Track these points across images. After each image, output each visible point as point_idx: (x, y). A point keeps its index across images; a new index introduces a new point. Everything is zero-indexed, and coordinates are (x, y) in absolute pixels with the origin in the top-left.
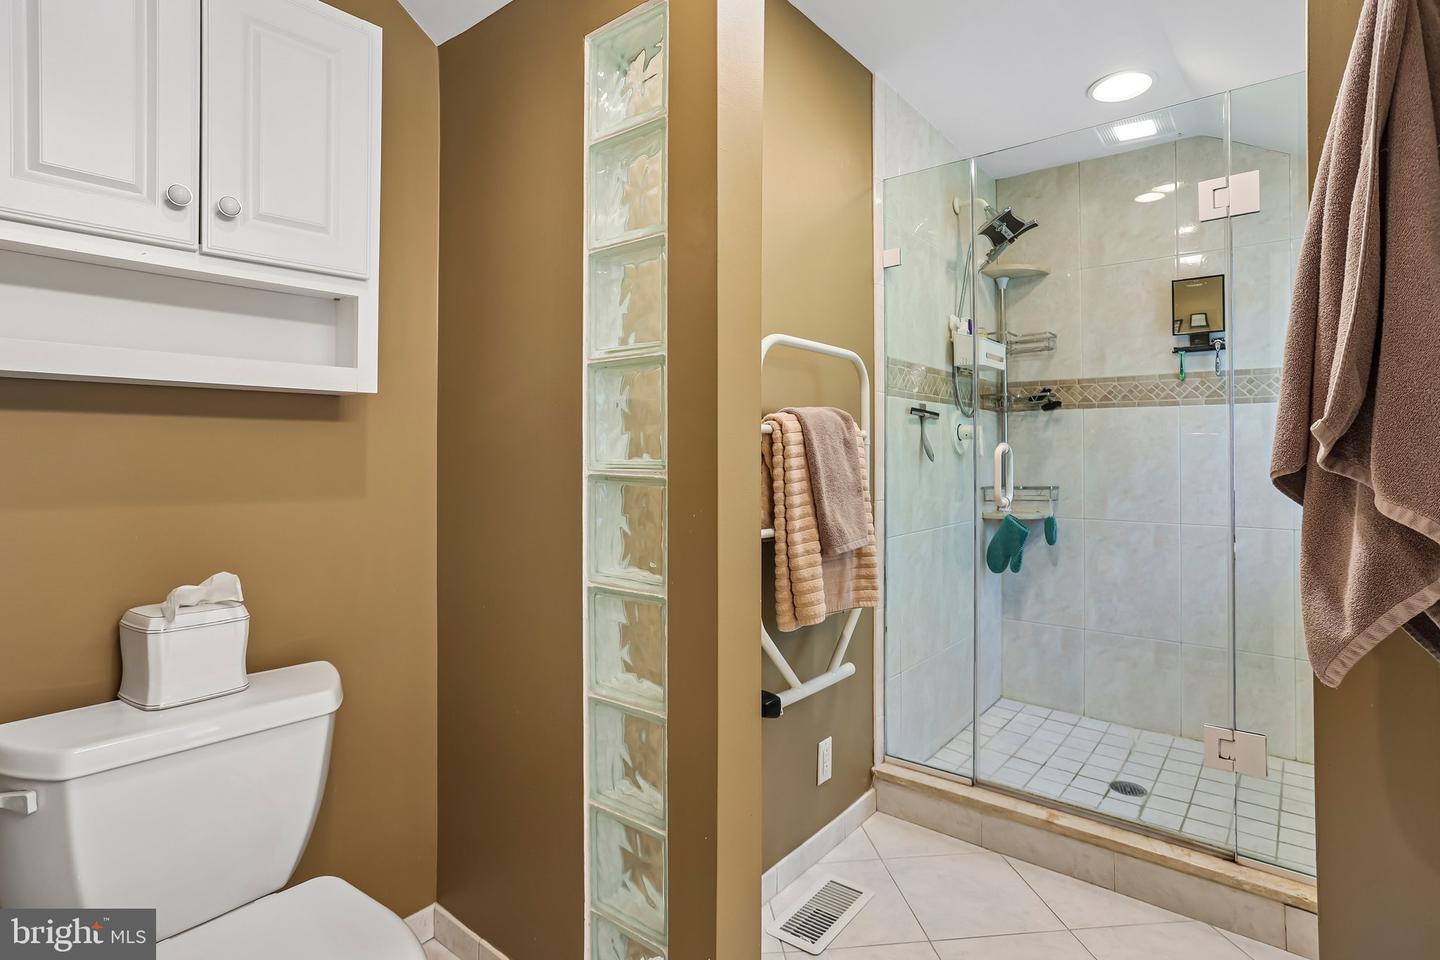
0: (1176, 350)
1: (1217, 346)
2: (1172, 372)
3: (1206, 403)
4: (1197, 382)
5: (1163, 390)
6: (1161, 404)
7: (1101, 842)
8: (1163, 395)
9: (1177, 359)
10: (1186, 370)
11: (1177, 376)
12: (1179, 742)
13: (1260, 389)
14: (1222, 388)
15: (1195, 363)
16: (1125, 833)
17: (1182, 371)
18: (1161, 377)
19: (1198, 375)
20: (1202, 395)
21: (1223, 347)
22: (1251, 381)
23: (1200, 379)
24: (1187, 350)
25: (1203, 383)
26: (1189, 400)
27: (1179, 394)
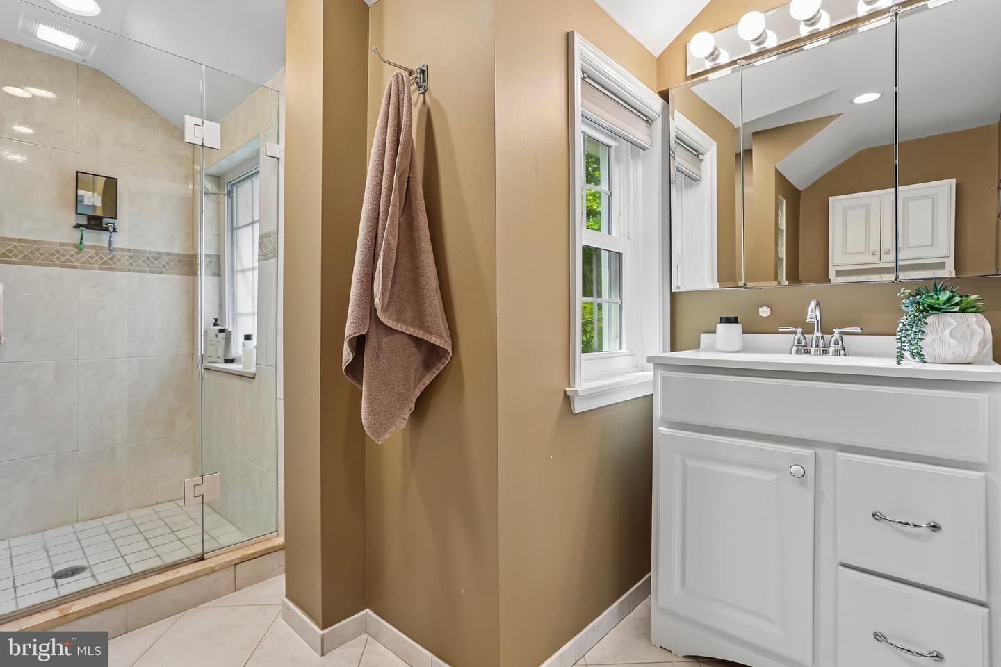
0: (78, 226)
1: (111, 229)
2: (70, 242)
3: (99, 269)
4: (92, 252)
5: (63, 255)
6: (61, 266)
7: (118, 601)
8: (63, 259)
9: (77, 234)
10: (85, 243)
11: (75, 246)
12: (78, 527)
13: (137, 263)
14: (111, 259)
15: (91, 237)
16: (129, 586)
17: (81, 243)
18: (61, 244)
19: (93, 247)
20: (96, 263)
21: (114, 230)
22: (131, 257)
23: (94, 251)
24: (87, 227)
25: (97, 254)
26: (85, 265)
27: (77, 260)
